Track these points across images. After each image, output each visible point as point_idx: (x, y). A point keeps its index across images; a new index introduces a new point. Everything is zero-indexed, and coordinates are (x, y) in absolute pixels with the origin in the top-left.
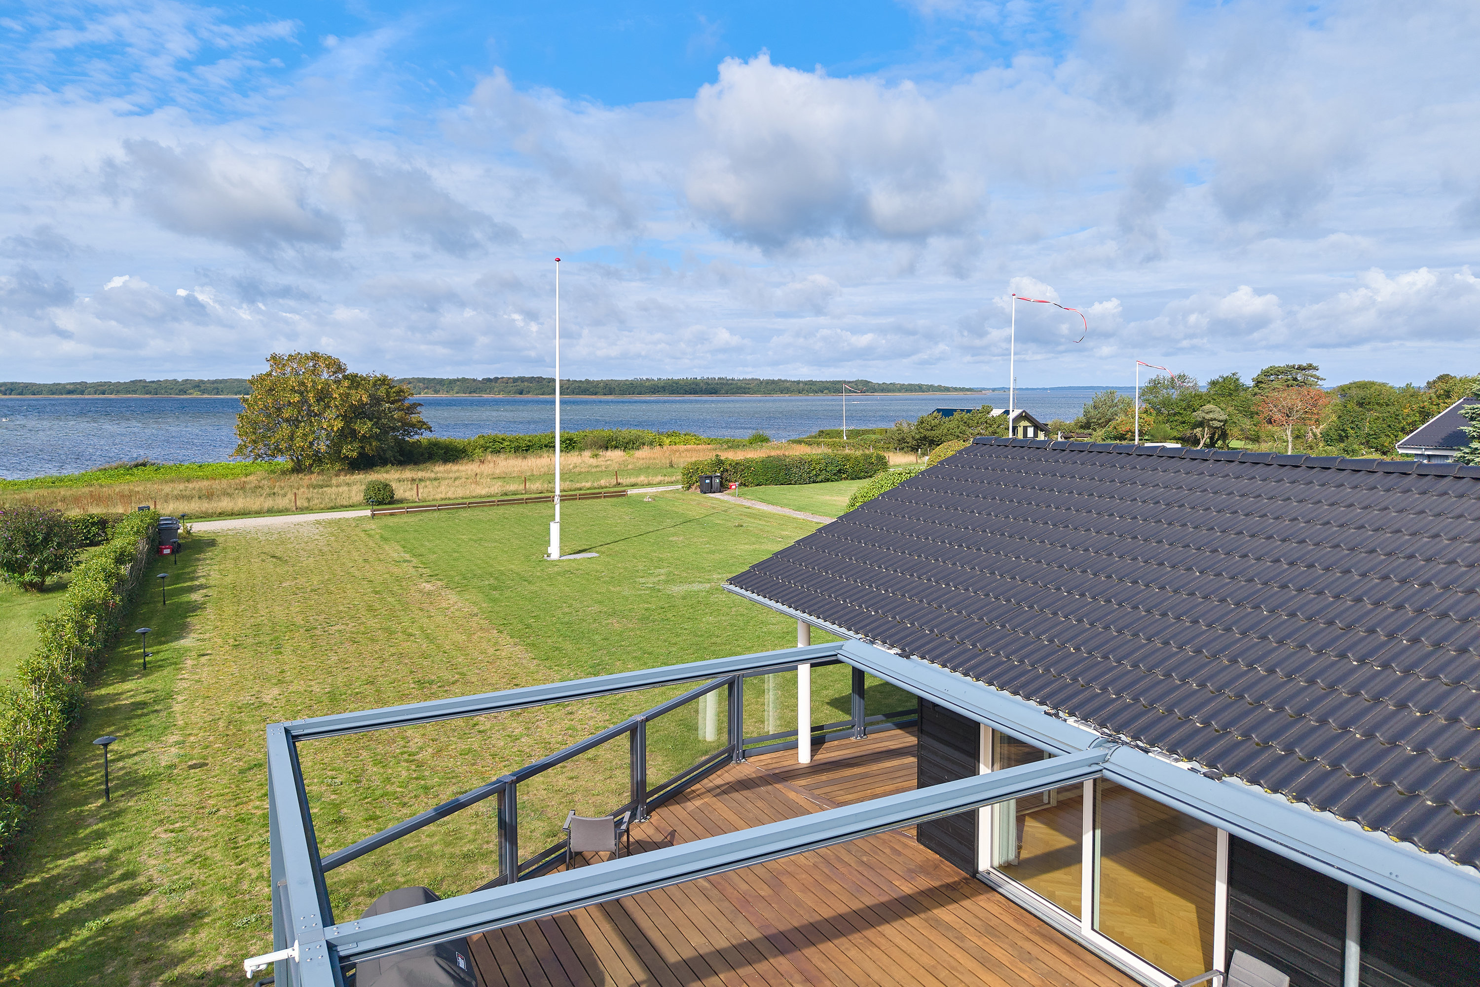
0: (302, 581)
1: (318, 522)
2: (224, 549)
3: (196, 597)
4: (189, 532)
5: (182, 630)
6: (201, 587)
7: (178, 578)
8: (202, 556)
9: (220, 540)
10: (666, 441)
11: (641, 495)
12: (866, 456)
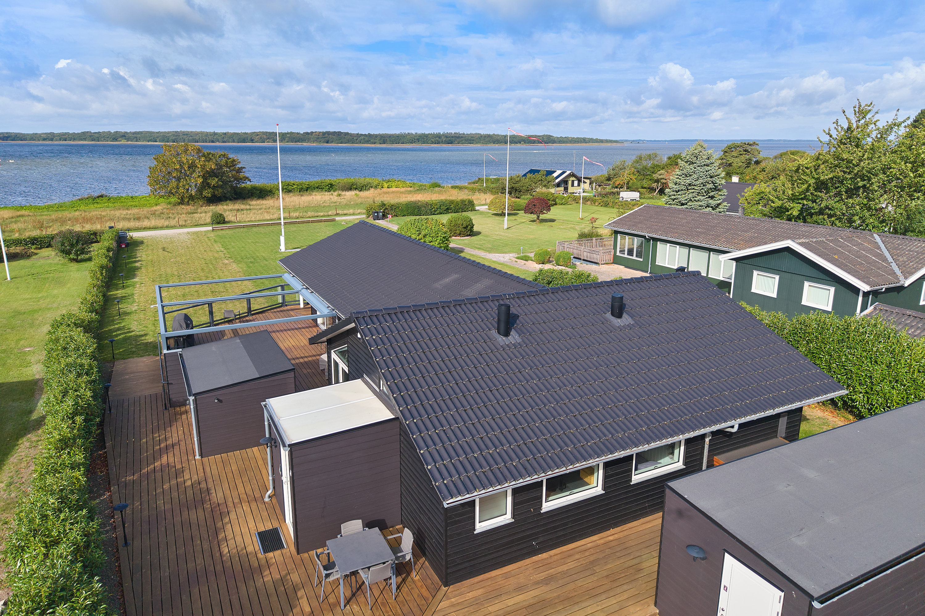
0: (178, 259)
1: (188, 233)
2: (147, 245)
3: (137, 264)
4: (131, 238)
5: (134, 276)
6: (139, 261)
7: (130, 257)
8: (138, 248)
9: (145, 241)
10: (386, 185)
11: (342, 221)
12: (463, 201)
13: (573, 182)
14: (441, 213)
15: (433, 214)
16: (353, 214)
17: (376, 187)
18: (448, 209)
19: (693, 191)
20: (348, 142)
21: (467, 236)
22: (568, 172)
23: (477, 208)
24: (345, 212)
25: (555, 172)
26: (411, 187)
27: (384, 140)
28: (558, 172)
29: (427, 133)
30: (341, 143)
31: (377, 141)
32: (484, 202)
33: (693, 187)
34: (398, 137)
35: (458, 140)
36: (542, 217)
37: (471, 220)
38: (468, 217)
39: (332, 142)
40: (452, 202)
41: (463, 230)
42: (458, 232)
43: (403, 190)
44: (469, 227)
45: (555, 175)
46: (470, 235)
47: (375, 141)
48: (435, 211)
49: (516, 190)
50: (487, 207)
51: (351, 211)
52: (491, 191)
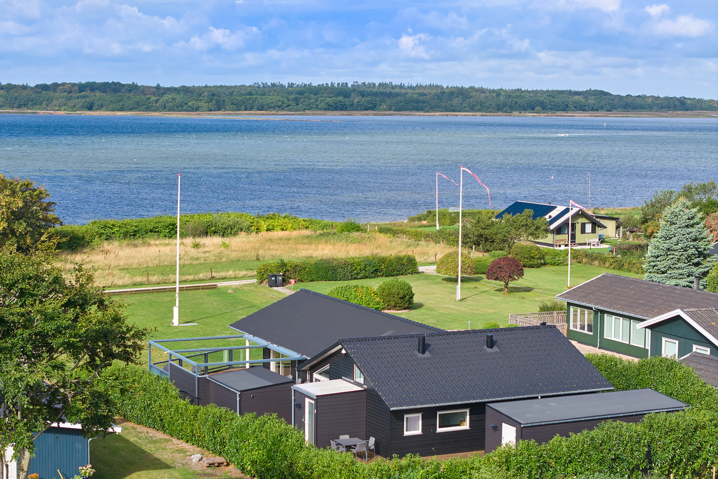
10: (264, 225)
11: (227, 288)
12: (399, 259)
13: (583, 226)
14: (366, 277)
15: (355, 279)
16: (235, 278)
17: (248, 230)
18: (376, 270)
19: (672, 256)
20: (137, 107)
21: (405, 309)
22: (575, 210)
23: (421, 269)
24: (223, 274)
25: (554, 208)
26: (307, 228)
27: (218, 102)
28: (560, 209)
29: (315, 84)
30: (121, 110)
31: (202, 104)
32: (432, 259)
33: (672, 252)
34: (250, 94)
35: (388, 101)
36: (511, 284)
37: (410, 288)
38: (406, 284)
39: (100, 107)
40: (383, 260)
41: (399, 301)
42: (393, 303)
43: (295, 233)
44: (408, 297)
45: (554, 214)
46: (408, 308)
47: (199, 104)
48: (357, 274)
49: (486, 239)
50: (434, 267)
51: (231, 273)
52: (448, 240)
